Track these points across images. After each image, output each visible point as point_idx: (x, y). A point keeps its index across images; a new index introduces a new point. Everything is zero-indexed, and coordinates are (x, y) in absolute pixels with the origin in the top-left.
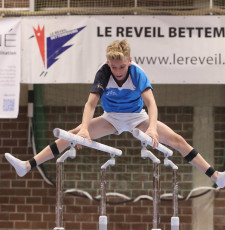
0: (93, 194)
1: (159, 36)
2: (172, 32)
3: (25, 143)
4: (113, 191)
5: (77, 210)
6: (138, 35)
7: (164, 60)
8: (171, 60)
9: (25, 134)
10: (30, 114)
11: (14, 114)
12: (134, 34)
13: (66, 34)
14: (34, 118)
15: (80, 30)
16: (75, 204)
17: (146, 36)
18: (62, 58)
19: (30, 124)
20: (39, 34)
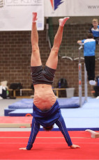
0: (73, 58)
3: (45, 39)
5: (66, 64)
9: (45, 36)
10: (47, 28)
11: (42, 28)
14: (49, 30)
16: (65, 62)
18: (60, 6)
19: (47, 32)
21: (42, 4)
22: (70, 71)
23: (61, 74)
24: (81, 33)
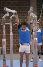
4: (6, 22)
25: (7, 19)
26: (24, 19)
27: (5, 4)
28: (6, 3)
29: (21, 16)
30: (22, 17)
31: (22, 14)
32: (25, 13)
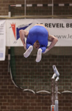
0: (35, 91)
1: (62, 27)
2: (68, 25)
3: (7, 70)
5: (28, 98)
6: (54, 27)
7: (65, 37)
8: (67, 37)
9: (7, 67)
10: (9, 59)
11: (3, 59)
12: (52, 26)
13: (24, 26)
14: (11, 61)
15: (30, 25)
16: (27, 95)
17: (57, 27)
19: (9, 63)
20: (13, 26)
21: (4, 33)
22: (32, 105)
23: (22, 108)
24: (44, 65)
25: (44, 86)
26: (67, 86)
27: (41, 66)
28: (43, 64)
29: (64, 81)
30: (65, 83)
31: (65, 79)
32: (69, 78)
